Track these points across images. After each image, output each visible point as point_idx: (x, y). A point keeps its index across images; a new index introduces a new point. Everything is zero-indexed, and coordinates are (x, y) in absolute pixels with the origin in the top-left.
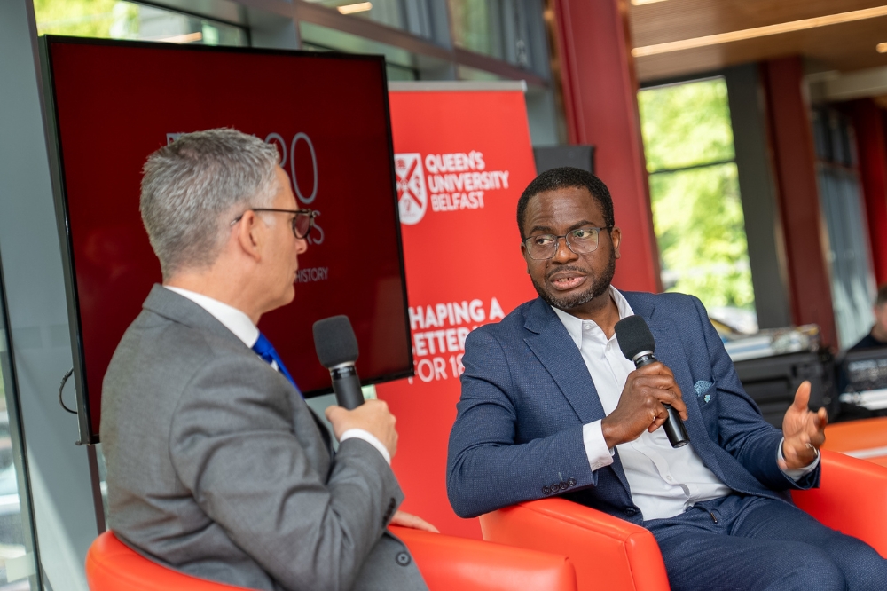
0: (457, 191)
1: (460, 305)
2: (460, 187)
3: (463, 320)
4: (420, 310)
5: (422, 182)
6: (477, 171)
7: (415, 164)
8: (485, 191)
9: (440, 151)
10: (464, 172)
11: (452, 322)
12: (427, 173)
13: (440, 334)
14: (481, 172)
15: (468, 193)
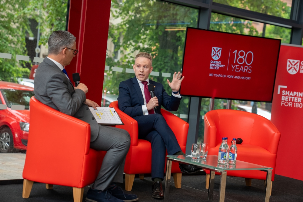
1: (301, 93)
4: (289, 92)
5: (298, 67)
7: (298, 62)
11: (297, 96)
12: (300, 65)
13: (293, 98)
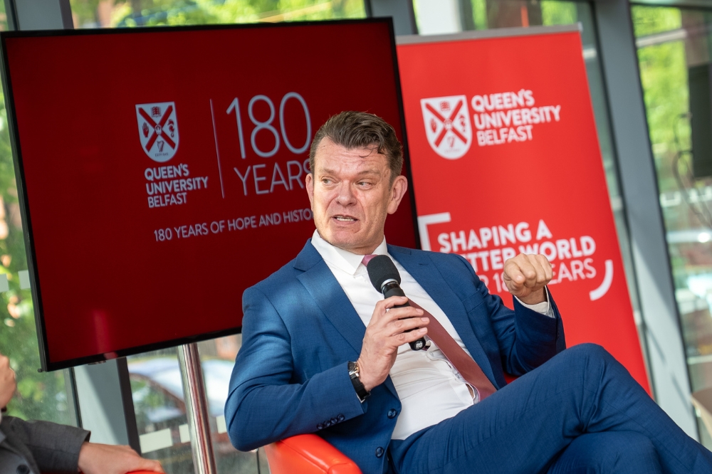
0: (504, 126)
1: (506, 228)
2: (507, 122)
3: (508, 241)
4: (462, 234)
6: (526, 107)
8: (534, 125)
9: (487, 91)
10: (513, 109)
11: (497, 243)
12: (472, 112)
13: (483, 255)
14: (530, 108)
15: (515, 128)
